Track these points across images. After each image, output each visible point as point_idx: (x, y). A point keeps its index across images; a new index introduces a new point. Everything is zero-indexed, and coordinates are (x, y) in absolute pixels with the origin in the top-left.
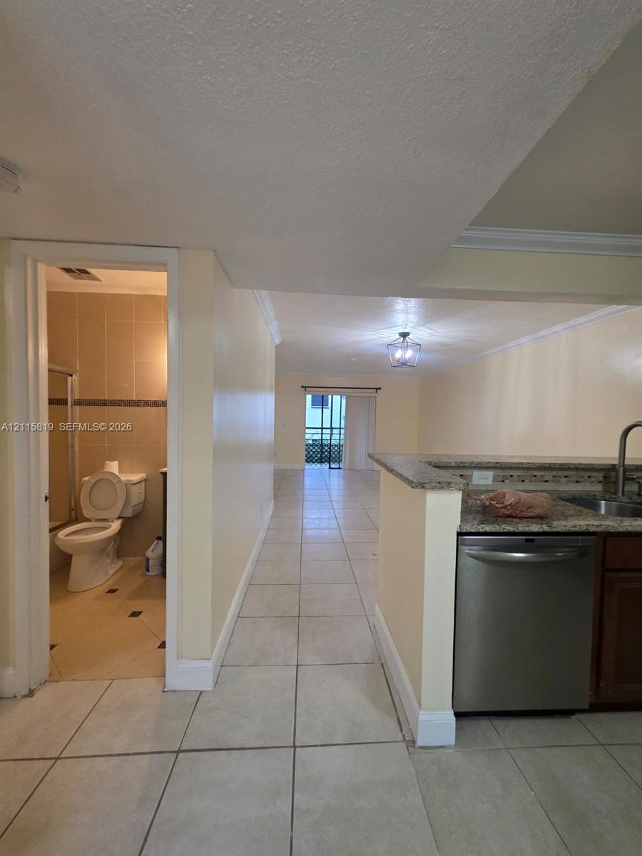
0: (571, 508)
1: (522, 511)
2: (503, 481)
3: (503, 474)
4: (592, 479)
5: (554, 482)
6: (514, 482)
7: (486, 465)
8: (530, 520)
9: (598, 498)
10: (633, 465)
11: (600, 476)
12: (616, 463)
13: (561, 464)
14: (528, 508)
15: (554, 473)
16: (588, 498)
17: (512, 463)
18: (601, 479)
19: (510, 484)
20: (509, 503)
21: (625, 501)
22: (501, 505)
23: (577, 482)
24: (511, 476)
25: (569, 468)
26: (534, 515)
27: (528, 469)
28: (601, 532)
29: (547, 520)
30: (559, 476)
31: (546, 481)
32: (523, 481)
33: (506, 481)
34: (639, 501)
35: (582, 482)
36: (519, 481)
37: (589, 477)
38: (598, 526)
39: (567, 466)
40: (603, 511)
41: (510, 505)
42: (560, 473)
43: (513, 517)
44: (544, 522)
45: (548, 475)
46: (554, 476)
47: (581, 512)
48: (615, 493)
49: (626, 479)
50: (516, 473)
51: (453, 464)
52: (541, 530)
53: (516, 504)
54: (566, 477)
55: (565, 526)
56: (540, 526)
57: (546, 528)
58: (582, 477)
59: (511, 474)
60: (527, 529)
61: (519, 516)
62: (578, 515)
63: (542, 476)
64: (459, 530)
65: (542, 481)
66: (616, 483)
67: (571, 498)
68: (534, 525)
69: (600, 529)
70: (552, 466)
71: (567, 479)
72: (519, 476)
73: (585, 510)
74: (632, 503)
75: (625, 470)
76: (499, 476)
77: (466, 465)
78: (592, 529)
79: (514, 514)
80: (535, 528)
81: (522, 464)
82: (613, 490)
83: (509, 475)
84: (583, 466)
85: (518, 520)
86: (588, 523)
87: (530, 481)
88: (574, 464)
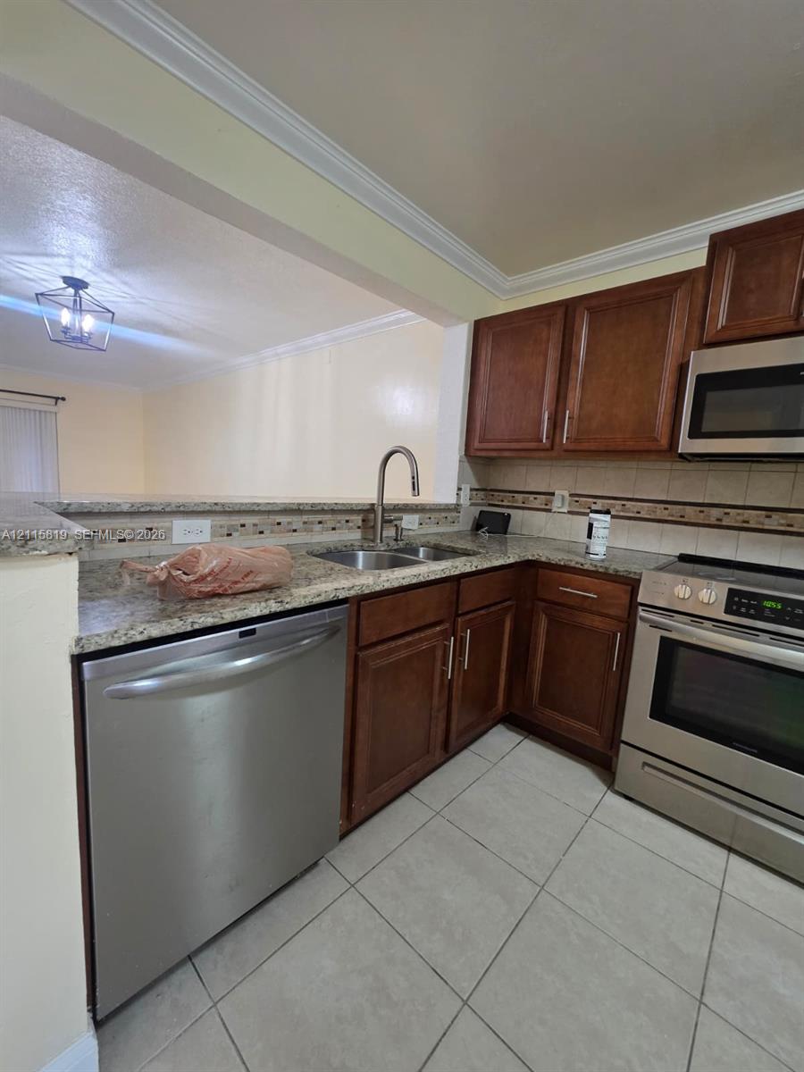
0: (321, 566)
1: (236, 583)
2: (229, 535)
3: (228, 523)
4: (350, 524)
5: (305, 531)
6: (248, 534)
7: (195, 509)
8: (249, 596)
9: (356, 548)
10: (391, 504)
11: (358, 519)
12: (375, 502)
13: (313, 505)
14: (246, 576)
15: (305, 518)
16: (344, 549)
17: (242, 504)
18: (360, 524)
19: (242, 538)
20: (207, 570)
21: (382, 549)
22: (191, 578)
23: (334, 529)
24: (243, 526)
25: (323, 510)
26: (257, 586)
27: (269, 512)
28: (354, 597)
29: (279, 592)
30: (312, 523)
31: (295, 531)
32: (261, 533)
33: (234, 534)
34: (396, 547)
35: (339, 528)
36: (254, 534)
37: (347, 521)
38: (349, 589)
39: (319, 508)
40: (360, 565)
41: (210, 574)
42: (311, 518)
43: (219, 595)
44: (273, 595)
45: (297, 521)
46: (305, 523)
47: (332, 569)
48: (373, 541)
49: (385, 521)
50: (249, 520)
51: (125, 508)
52: (266, 612)
53: (221, 571)
54: (320, 523)
55: (305, 597)
56: (263, 604)
57: (274, 607)
58: (339, 522)
59: (242, 522)
60: (240, 616)
61: (230, 592)
62: (327, 575)
63: (289, 523)
64: (76, 651)
65: (289, 531)
66: (374, 527)
67: (325, 551)
68: (254, 605)
69: (353, 593)
70: (301, 508)
71: (321, 525)
72: (255, 525)
73: (338, 566)
74: (390, 550)
75: (384, 510)
76: (221, 527)
77: (155, 508)
78: (342, 595)
79: (220, 591)
80: (255, 610)
81: (259, 505)
82: (372, 537)
83: (238, 523)
84: (340, 507)
85: (227, 600)
86: (336, 585)
87: (272, 532)
88: (329, 504)
